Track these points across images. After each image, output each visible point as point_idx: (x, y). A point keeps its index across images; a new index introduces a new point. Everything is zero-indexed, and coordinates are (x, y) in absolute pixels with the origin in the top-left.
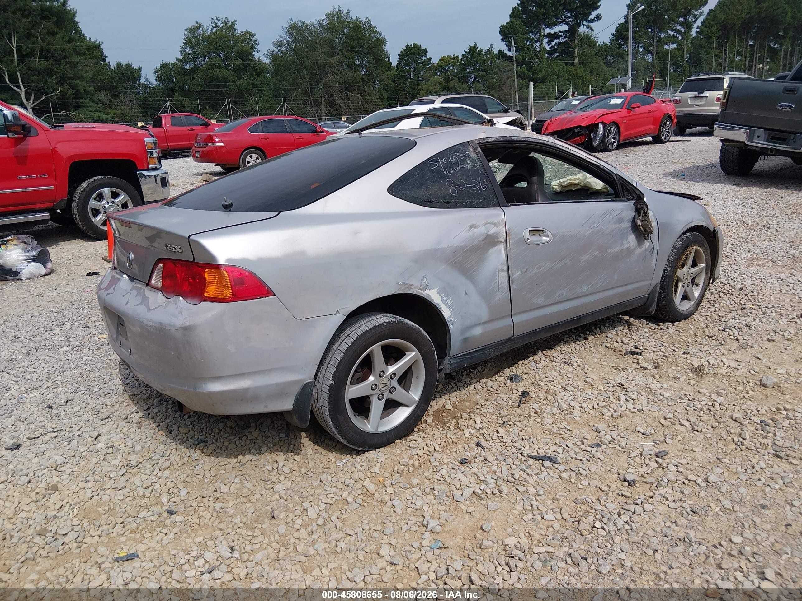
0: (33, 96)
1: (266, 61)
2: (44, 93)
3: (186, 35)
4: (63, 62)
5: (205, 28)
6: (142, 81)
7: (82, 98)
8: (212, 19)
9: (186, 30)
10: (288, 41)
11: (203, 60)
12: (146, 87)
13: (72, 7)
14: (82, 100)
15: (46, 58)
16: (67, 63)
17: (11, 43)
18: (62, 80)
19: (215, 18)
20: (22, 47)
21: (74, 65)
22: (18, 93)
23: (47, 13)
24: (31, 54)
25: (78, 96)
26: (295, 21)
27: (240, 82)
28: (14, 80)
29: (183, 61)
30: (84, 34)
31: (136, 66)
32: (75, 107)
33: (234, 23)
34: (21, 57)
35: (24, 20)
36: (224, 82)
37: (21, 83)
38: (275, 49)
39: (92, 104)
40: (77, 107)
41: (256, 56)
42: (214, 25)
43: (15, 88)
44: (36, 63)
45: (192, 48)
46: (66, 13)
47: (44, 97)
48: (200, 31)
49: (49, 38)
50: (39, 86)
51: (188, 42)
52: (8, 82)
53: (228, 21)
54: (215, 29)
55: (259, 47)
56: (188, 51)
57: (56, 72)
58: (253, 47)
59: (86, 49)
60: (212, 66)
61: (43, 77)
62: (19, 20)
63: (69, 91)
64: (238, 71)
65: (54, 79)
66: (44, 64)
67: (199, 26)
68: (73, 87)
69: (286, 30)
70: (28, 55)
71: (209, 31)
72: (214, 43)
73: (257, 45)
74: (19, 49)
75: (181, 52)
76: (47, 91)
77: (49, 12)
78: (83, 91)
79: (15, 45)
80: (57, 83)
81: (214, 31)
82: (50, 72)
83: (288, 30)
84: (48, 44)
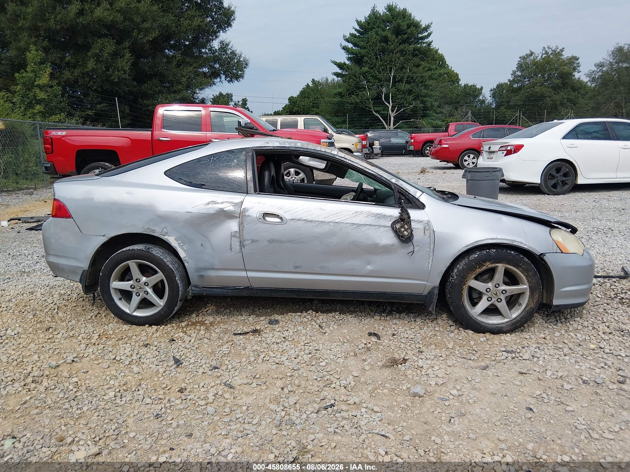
0: (396, 108)
1: (585, 79)
2: (403, 106)
3: (519, 61)
4: (420, 85)
5: (536, 55)
6: (481, 98)
7: (428, 110)
8: (544, 48)
9: (520, 58)
10: (610, 62)
11: (529, 81)
12: (483, 101)
13: (434, 47)
14: (427, 112)
15: (410, 83)
16: (422, 86)
17: (391, 74)
18: (417, 97)
19: (546, 47)
20: (396, 76)
21: (426, 87)
22: (388, 106)
23: (417, 52)
24: (401, 81)
25: (425, 108)
26: (622, 44)
27: (556, 97)
28: (387, 99)
29: (512, 82)
30: (447, 65)
31: (478, 87)
32: (422, 116)
33: (562, 50)
34: (395, 82)
35: (402, 58)
36: (542, 97)
37: (390, 100)
38: (596, 69)
39: (434, 114)
40: (424, 116)
41: (577, 75)
42: (544, 52)
43: (387, 104)
44: (403, 86)
45: (522, 71)
46: (430, 51)
47: (403, 109)
48: (532, 58)
49: (415, 69)
50: (401, 102)
51: (520, 67)
52: (383, 99)
53: (557, 49)
54: (544, 55)
55: (580, 69)
56: (519, 73)
57: (414, 92)
58: (574, 69)
59: (438, 76)
60: (534, 85)
61: (405, 96)
62: (399, 58)
63: (420, 105)
64: (556, 88)
65: (411, 97)
66: (408, 87)
67: (532, 54)
68: (423, 102)
69: (610, 53)
70: (399, 82)
71: (539, 57)
72: (540, 67)
73: (579, 67)
74: (394, 77)
75: (512, 74)
76: (405, 105)
77: (418, 51)
78: (429, 105)
79: (392, 75)
80: (413, 100)
81: (543, 57)
82: (410, 92)
83: (613, 53)
84: (413, 73)
